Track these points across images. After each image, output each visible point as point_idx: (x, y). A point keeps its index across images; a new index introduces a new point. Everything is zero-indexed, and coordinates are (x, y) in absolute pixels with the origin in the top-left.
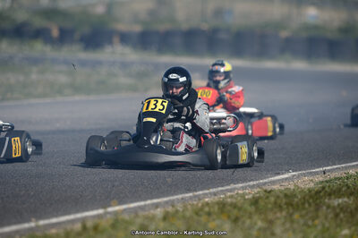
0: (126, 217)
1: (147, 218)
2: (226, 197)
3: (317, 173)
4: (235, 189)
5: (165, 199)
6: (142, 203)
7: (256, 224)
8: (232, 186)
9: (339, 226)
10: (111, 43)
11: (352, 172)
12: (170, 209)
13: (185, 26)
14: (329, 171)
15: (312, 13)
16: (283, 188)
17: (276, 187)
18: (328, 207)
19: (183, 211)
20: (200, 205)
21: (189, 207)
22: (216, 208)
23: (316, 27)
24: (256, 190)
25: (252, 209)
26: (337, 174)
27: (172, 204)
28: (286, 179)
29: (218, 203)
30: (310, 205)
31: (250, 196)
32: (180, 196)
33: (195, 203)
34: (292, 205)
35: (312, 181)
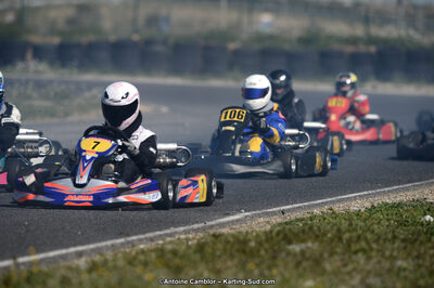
0: (44, 268)
1: (70, 268)
2: (165, 244)
3: (274, 213)
4: (176, 233)
5: (92, 246)
6: (64, 251)
7: (201, 275)
8: (172, 230)
9: (301, 276)
10: (23, 58)
11: (317, 211)
12: (97, 258)
13: (113, 38)
14: (289, 210)
15: (266, 21)
16: (233, 232)
17: (225, 231)
18: (289, 253)
19: (114, 260)
20: (134, 253)
21: (120, 255)
22: (153, 255)
23: (271, 37)
24: (201, 235)
25: (197, 257)
26: (299, 215)
27: (98, 251)
28: (237, 221)
29: (156, 250)
30: (266, 251)
31: (195, 241)
32: (109, 243)
33: (128, 250)
34: (244, 252)
35: (268, 222)
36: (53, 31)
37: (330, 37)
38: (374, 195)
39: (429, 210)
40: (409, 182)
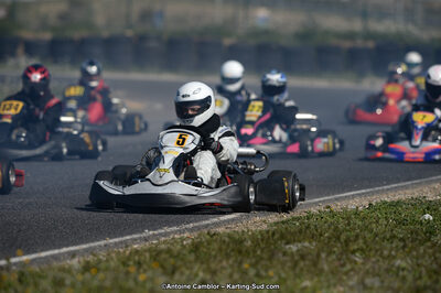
0: (36, 269)
1: (63, 270)
2: (159, 244)
4: (169, 233)
5: (84, 246)
6: (56, 252)
7: (197, 275)
8: (167, 229)
9: (298, 276)
10: (13, 54)
11: (314, 210)
12: (90, 258)
13: (105, 34)
15: (262, 14)
16: (228, 231)
17: (221, 230)
18: (285, 254)
19: (107, 261)
20: (128, 252)
21: (114, 255)
22: (147, 255)
23: (266, 32)
24: (196, 234)
25: (192, 257)
26: (295, 214)
27: (91, 251)
28: (233, 220)
29: (149, 250)
30: (262, 250)
31: (190, 241)
32: (102, 243)
33: (121, 250)
34: (240, 252)
35: (264, 221)
36: (44, 26)
37: (327, 33)
38: (372, 193)
39: (428, 209)
40: (408, 180)
